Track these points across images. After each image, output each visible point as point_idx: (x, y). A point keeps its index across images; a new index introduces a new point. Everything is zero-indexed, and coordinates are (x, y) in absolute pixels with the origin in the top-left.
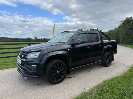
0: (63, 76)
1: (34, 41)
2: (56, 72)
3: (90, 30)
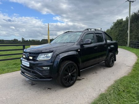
0: (74, 78)
1: (21, 43)
2: (69, 74)
3: (95, 30)
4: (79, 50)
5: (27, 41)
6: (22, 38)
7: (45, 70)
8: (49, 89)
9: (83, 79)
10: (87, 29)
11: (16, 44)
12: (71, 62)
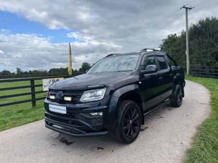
0: (137, 127)
1: (17, 76)
2: (129, 122)
4: (140, 83)
5: (26, 73)
6: (18, 68)
7: (96, 118)
8: (99, 148)
9: (146, 128)
10: (145, 50)
11: (8, 78)
12: (131, 102)
